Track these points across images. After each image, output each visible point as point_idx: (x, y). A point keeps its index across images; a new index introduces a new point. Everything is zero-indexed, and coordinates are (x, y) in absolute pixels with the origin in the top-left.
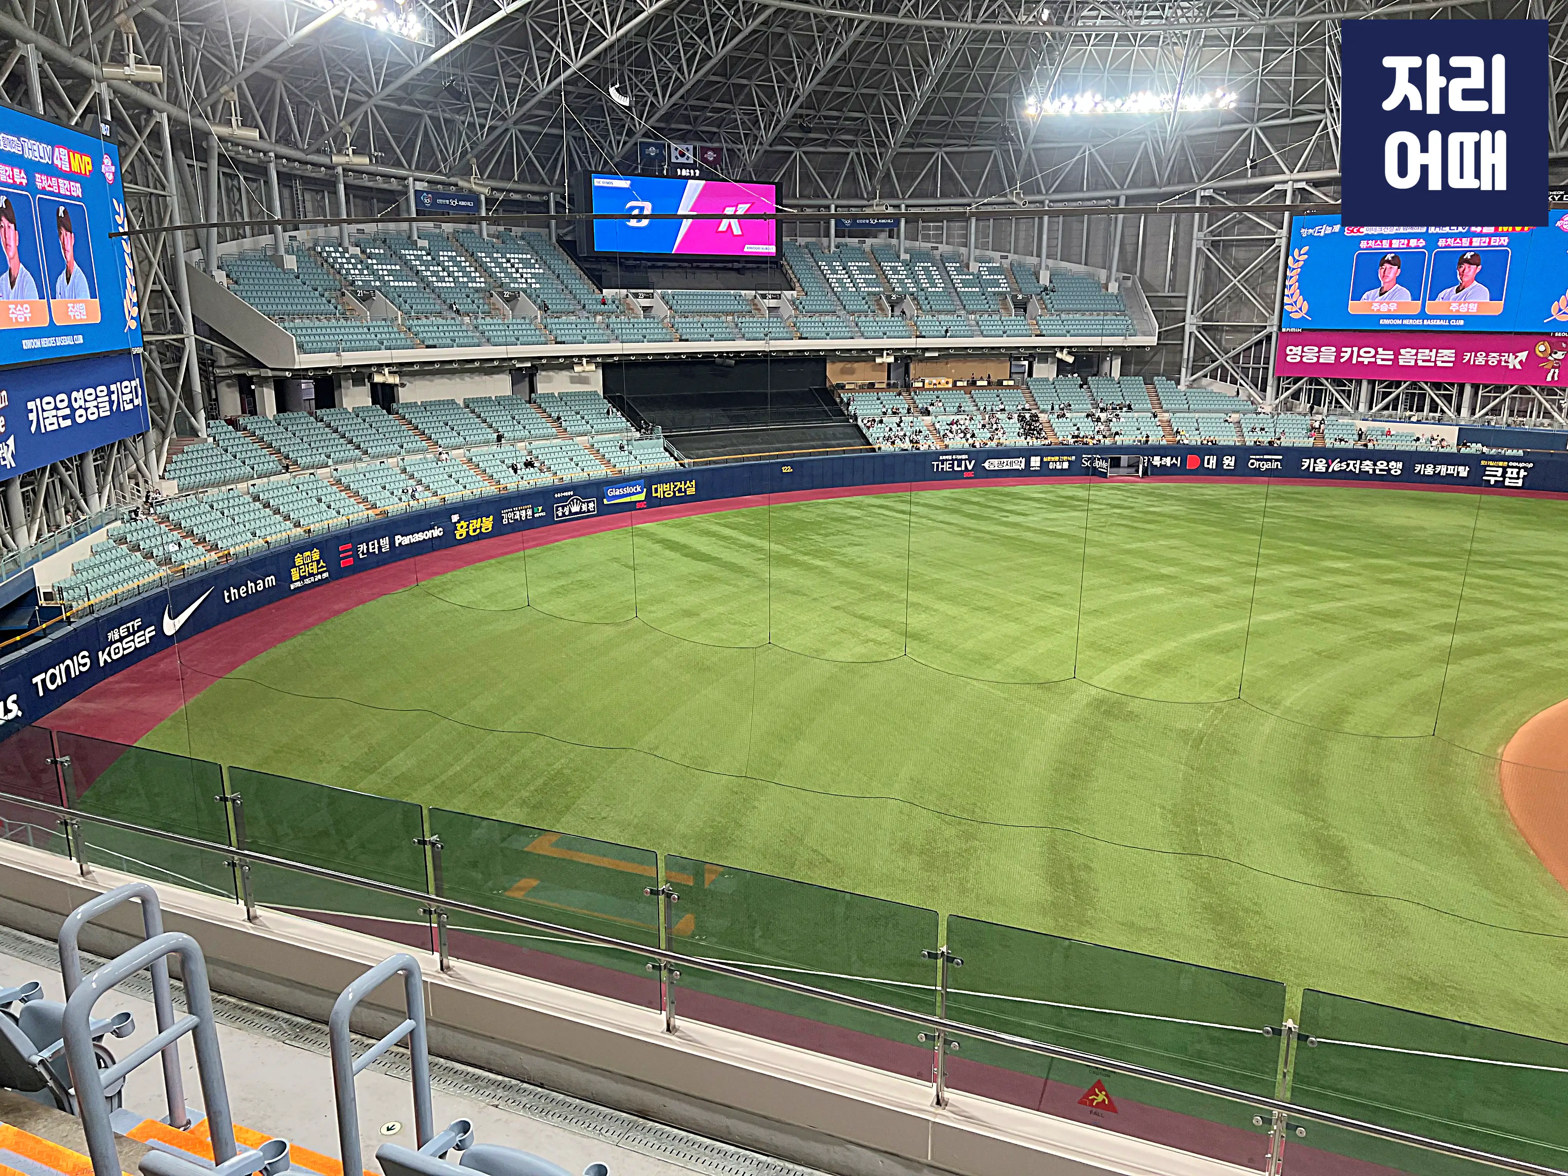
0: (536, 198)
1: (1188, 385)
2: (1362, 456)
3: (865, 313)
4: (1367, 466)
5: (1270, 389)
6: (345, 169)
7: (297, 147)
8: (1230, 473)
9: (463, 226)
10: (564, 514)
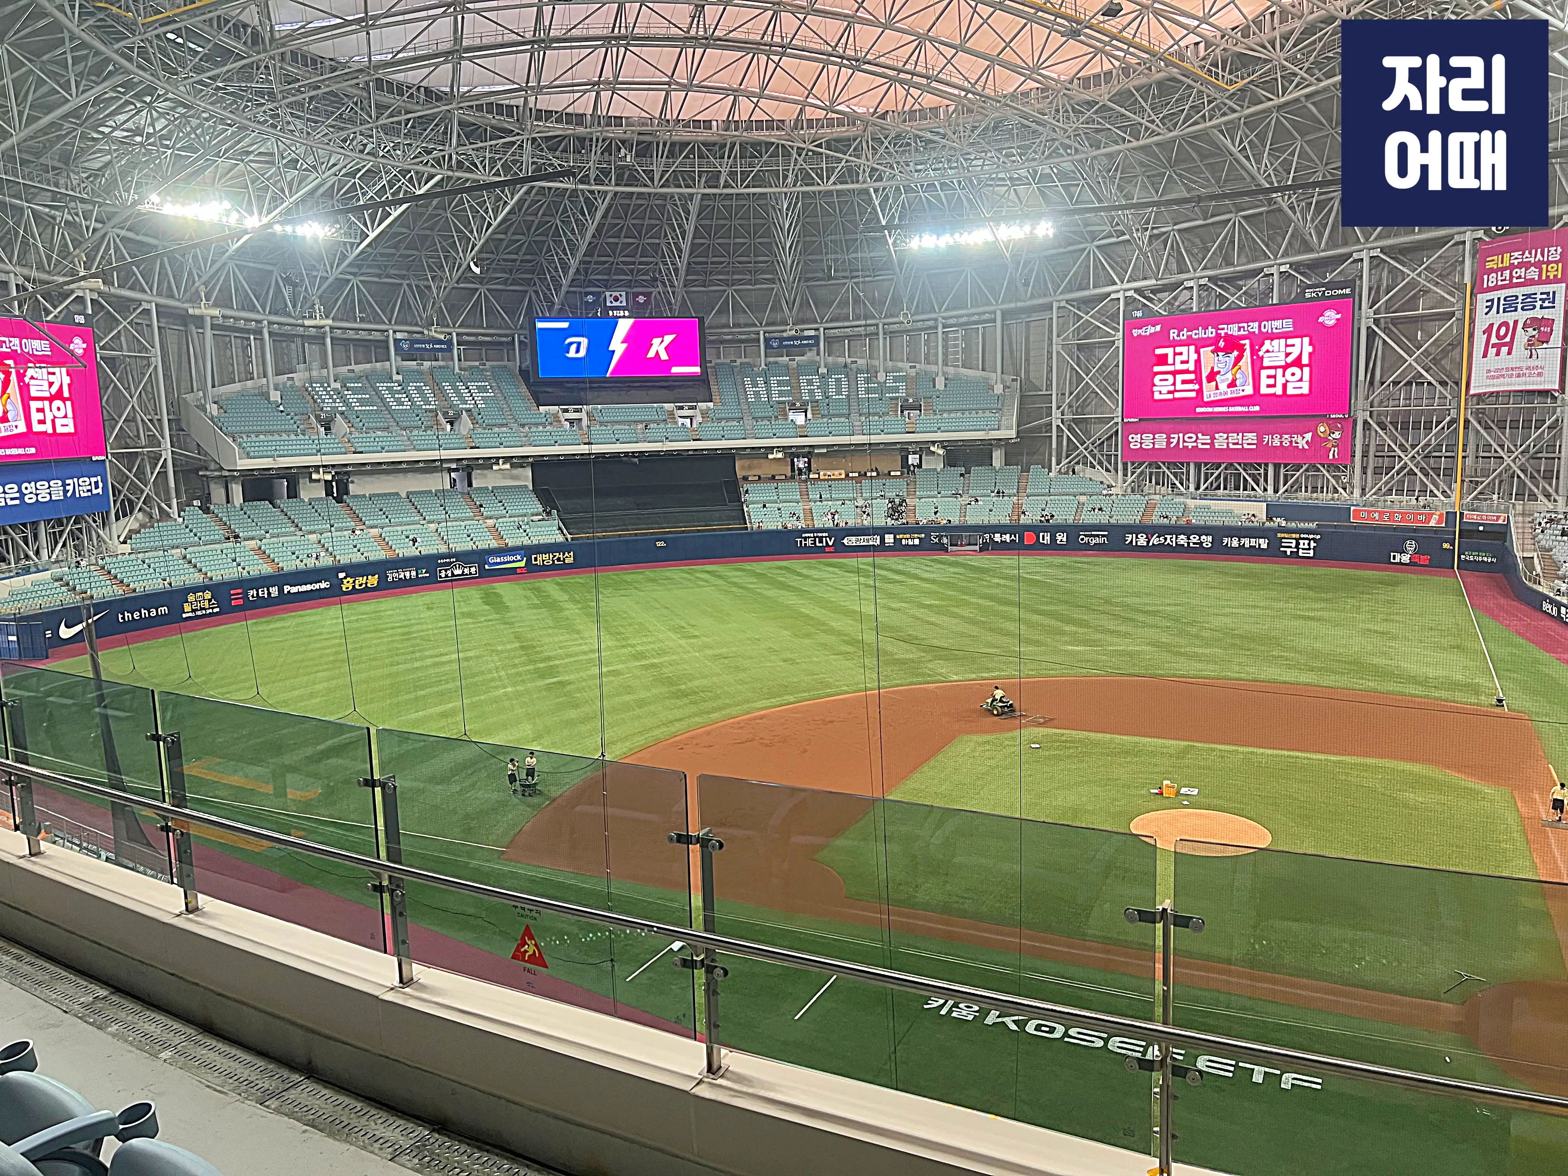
0: (504, 339)
1: (1060, 472)
2: (1176, 530)
3: (769, 419)
4: (1182, 540)
5: (1120, 473)
6: (332, 328)
7: (289, 315)
8: (1061, 548)
9: (441, 363)
10: (446, 576)
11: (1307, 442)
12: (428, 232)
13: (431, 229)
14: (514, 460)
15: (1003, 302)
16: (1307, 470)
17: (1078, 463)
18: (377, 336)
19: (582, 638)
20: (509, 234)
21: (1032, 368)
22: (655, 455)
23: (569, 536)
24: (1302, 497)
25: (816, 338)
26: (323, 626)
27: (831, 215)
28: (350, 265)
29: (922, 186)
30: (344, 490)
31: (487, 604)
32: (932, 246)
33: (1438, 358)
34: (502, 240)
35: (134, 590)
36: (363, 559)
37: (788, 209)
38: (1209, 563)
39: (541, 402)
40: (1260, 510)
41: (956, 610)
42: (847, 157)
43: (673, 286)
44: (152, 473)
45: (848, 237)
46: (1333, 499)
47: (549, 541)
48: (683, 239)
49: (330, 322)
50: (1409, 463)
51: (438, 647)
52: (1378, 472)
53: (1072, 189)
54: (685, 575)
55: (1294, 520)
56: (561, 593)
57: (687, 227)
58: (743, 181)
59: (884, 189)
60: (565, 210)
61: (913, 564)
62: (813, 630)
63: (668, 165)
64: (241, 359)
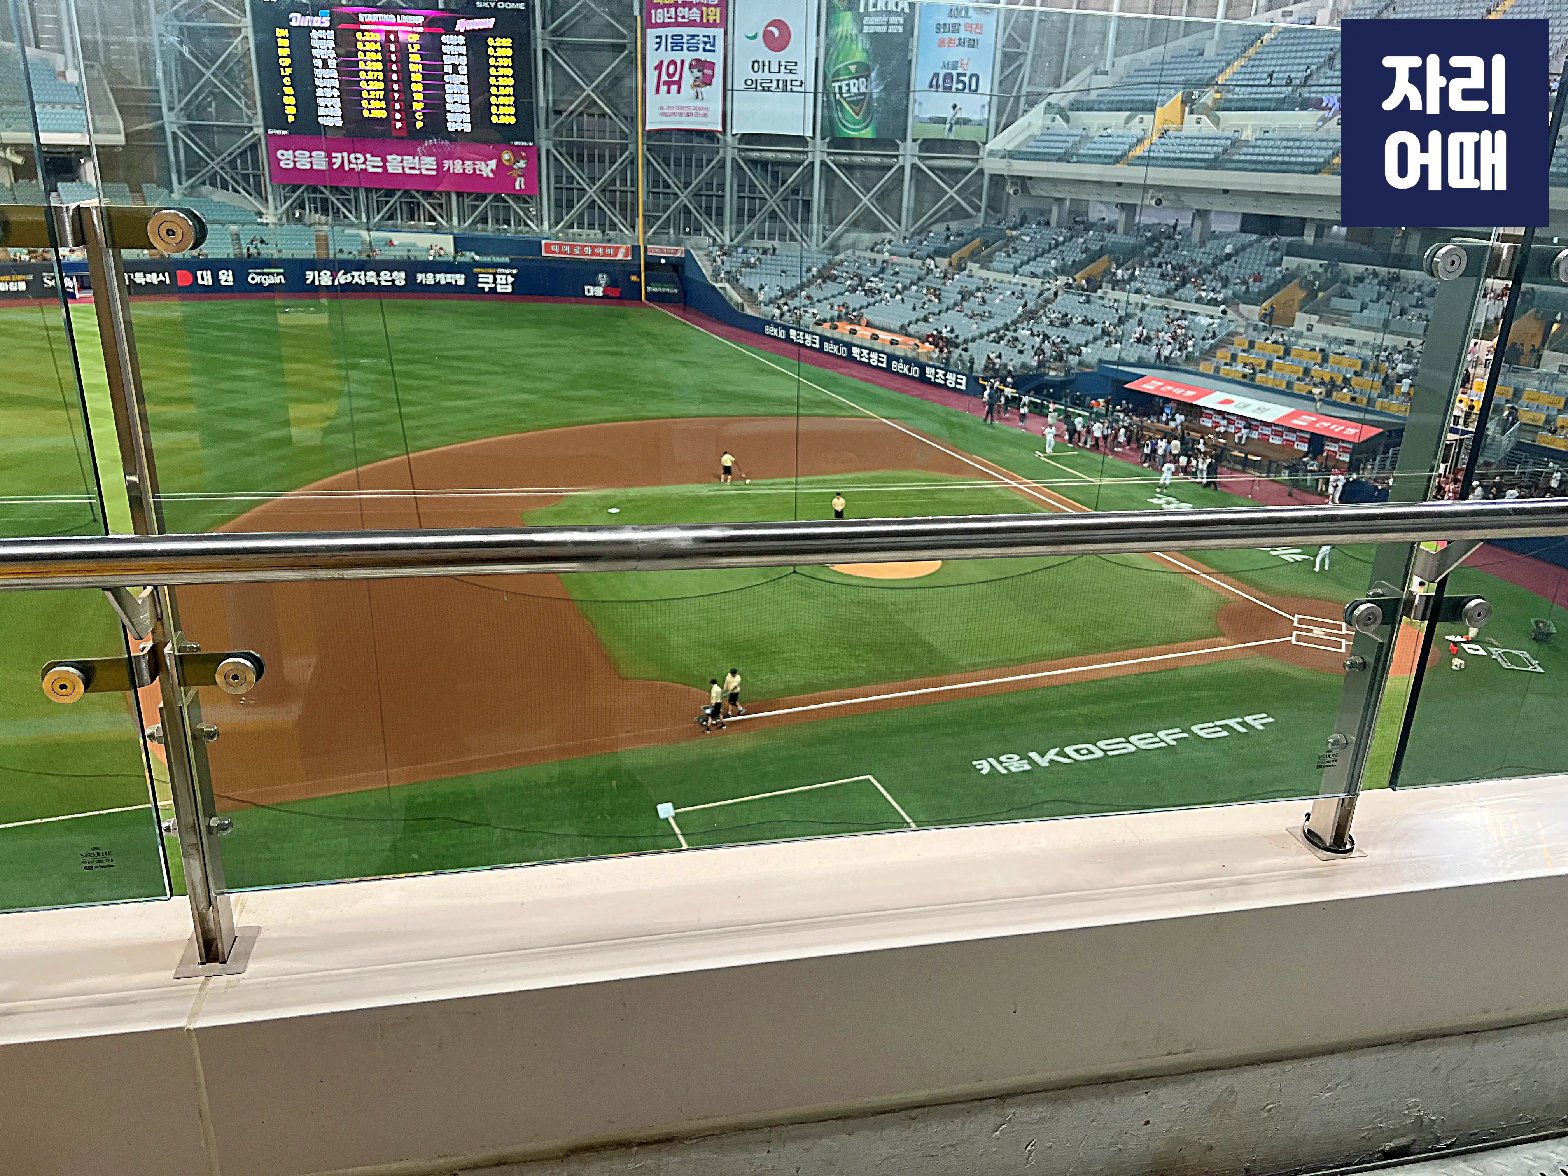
1: (184, 193)
2: (362, 266)
4: (372, 277)
5: (270, 197)
8: (230, 289)
11: (492, 170)
16: (493, 201)
24: (489, 229)
40: (445, 244)
46: (522, 232)
50: (594, 196)
55: (487, 254)
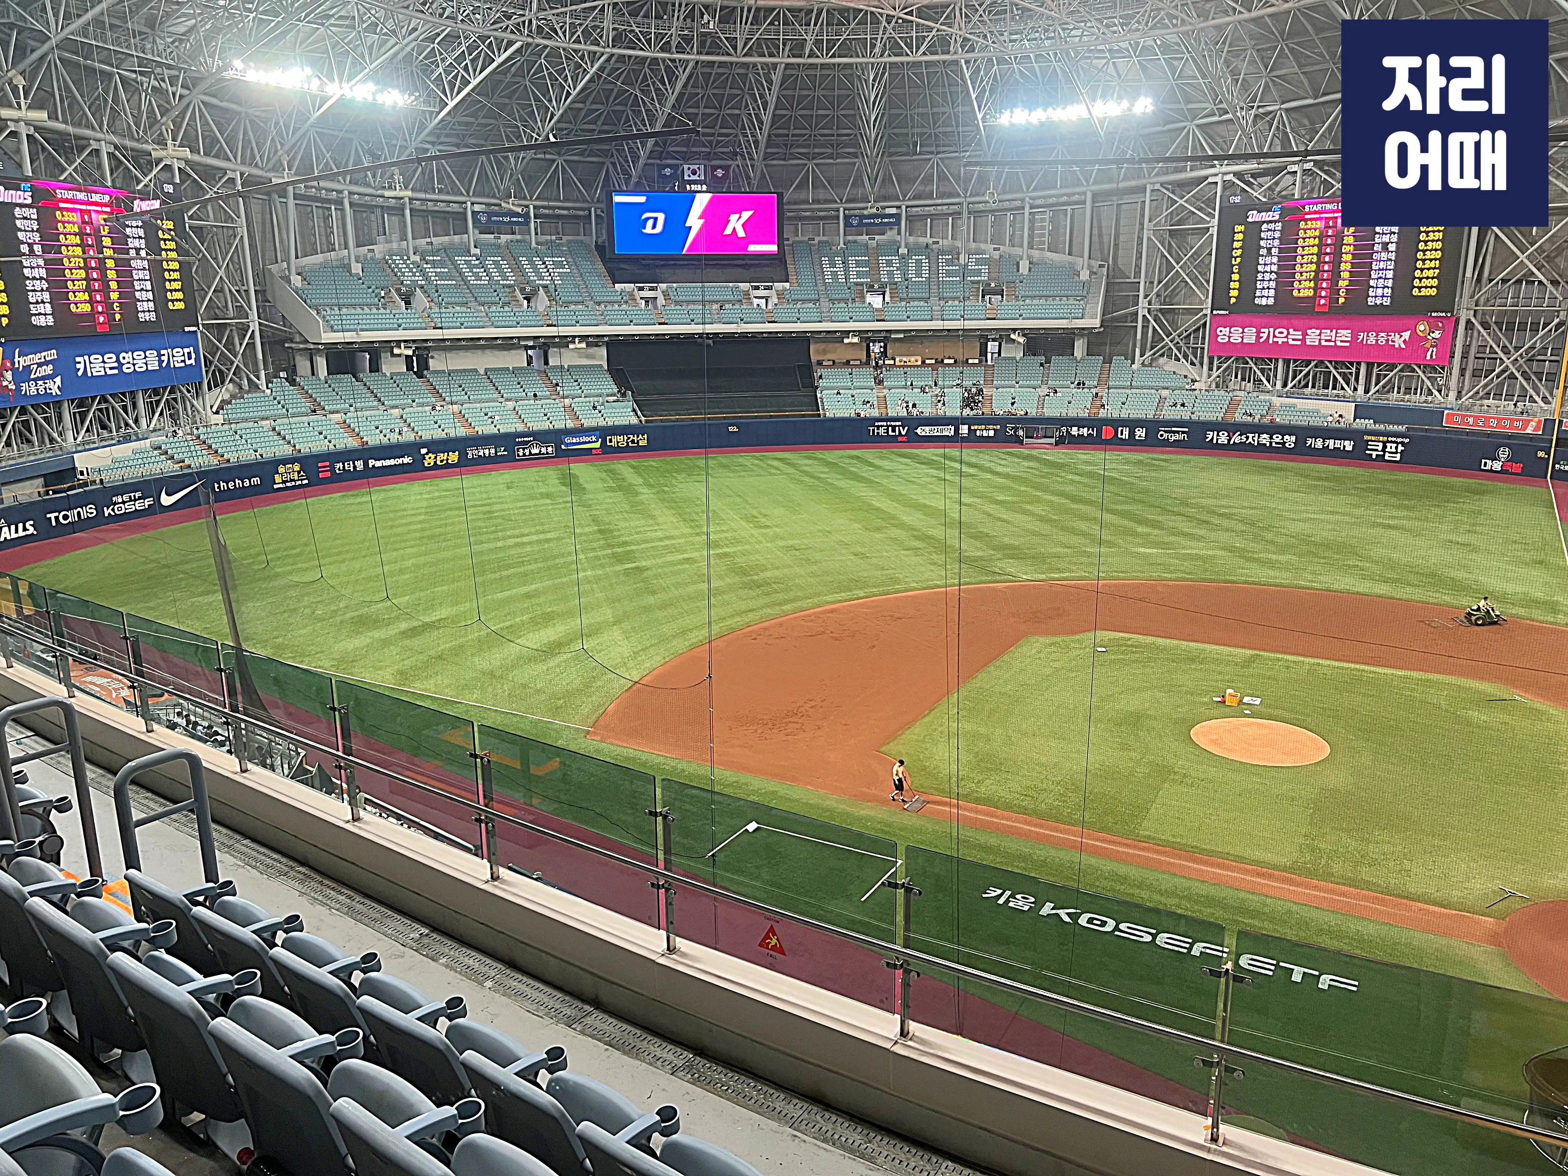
0: (581, 213)
1: (1143, 364)
2: (1259, 429)
3: (846, 301)
4: (1265, 439)
5: (1205, 367)
6: (410, 199)
7: (369, 185)
8: (1140, 443)
9: (518, 237)
10: (524, 455)
11: (1405, 341)
12: (507, 101)
13: (510, 98)
14: (590, 339)
15: (1095, 183)
16: (1401, 370)
17: (1162, 355)
18: (455, 208)
19: (658, 524)
20: (588, 103)
21: (1120, 252)
22: (729, 337)
23: (643, 419)
24: (1394, 398)
25: (898, 216)
26: (408, 502)
27: (920, 87)
28: (429, 135)
29: (1016, 58)
30: (424, 365)
31: (564, 484)
32: (1023, 122)
33: (1553, 255)
34: (581, 109)
35: (228, 461)
36: (444, 435)
37: (874, 80)
38: (1291, 464)
39: (617, 278)
40: (1348, 411)
41: (1028, 507)
42: (938, 26)
43: (752, 159)
44: (241, 344)
45: (935, 110)
46: (1425, 402)
47: (624, 423)
48: (765, 110)
49: (409, 193)
50: (1511, 366)
51: (520, 527)
52: (1476, 374)
53: (1175, 63)
54: (756, 462)
55: (1384, 423)
56: (635, 476)
57: (768, 98)
58: (828, 50)
59: (975, 61)
60: (645, 79)
61: (987, 457)
62: (884, 524)
63: (752, 33)
64: (322, 230)
